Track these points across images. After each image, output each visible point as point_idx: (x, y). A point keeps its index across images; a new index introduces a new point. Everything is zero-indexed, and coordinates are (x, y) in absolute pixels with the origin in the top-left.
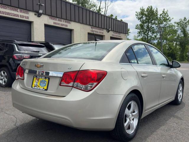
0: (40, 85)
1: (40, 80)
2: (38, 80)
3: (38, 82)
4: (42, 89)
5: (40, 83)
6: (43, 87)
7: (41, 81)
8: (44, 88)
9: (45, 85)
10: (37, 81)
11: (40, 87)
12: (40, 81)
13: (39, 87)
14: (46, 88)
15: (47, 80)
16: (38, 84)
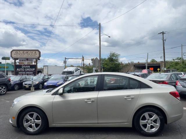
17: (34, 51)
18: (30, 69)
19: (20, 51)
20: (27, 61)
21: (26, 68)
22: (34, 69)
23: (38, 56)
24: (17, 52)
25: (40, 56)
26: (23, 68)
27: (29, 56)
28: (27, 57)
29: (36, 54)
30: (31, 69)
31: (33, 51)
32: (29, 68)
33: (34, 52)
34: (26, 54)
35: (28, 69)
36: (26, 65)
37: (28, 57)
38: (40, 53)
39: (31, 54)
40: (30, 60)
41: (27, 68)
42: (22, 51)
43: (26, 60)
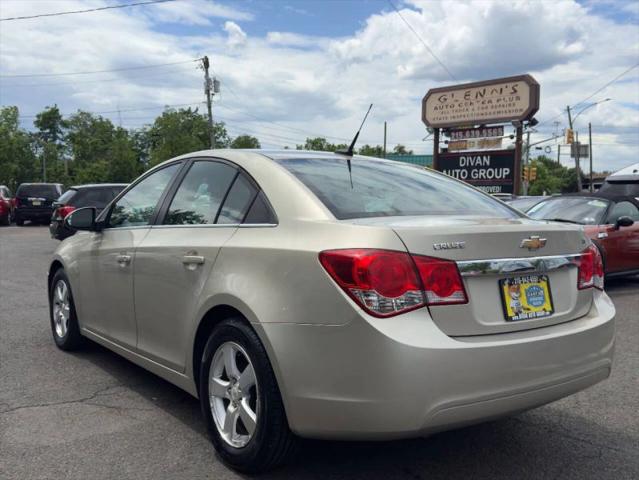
0: (529, 302)
1: (524, 287)
2: (518, 290)
3: (520, 296)
4: (543, 313)
5: (528, 298)
6: (541, 308)
7: (527, 292)
8: (544, 310)
9: (543, 301)
10: (514, 294)
11: (533, 309)
12: (523, 291)
13: (528, 309)
14: (550, 309)
15: (543, 285)
16: (524, 302)
17: (510, 85)
18: (490, 174)
19: (455, 93)
20: (481, 134)
21: (474, 167)
22: (506, 171)
23: (524, 105)
24: (442, 100)
25: (534, 108)
26: (465, 167)
27: (489, 110)
28: (481, 118)
29: (518, 98)
30: (494, 172)
31: (503, 86)
32: (486, 167)
33: (508, 89)
34: (476, 105)
35: (482, 173)
36: (474, 155)
37: (485, 117)
38: (535, 89)
39: (494, 103)
40: (492, 128)
41: (479, 167)
42: (463, 92)
43: (478, 132)
